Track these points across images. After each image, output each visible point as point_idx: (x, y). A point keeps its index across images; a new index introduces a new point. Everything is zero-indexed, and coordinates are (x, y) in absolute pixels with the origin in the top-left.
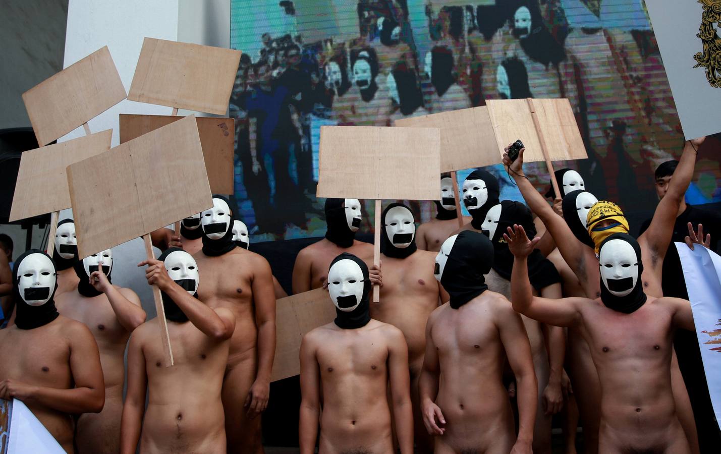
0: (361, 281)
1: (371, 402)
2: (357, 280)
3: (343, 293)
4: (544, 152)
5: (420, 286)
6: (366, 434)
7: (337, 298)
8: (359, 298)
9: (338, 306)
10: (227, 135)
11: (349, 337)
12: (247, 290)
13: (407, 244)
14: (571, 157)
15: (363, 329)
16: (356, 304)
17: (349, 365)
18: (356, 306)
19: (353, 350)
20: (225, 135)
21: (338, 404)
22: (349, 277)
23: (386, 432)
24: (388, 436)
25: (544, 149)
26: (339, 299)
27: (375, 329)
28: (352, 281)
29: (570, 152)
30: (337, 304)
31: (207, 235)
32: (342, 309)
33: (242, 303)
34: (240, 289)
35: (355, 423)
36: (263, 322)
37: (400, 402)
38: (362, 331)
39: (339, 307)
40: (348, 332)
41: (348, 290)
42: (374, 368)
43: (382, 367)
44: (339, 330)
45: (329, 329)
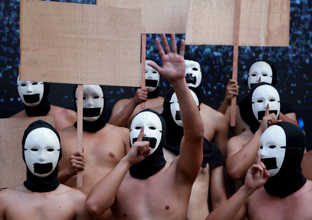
0: (58, 150)
2: (54, 149)
3: (42, 160)
4: (236, 36)
5: (110, 159)
7: (35, 164)
8: (55, 166)
9: (33, 172)
13: (96, 118)
14: (267, 43)
15: (52, 192)
16: (51, 171)
22: (48, 146)
27: (63, 193)
28: (50, 150)
29: (267, 39)
30: (32, 170)
32: (36, 174)
38: (51, 195)
39: (35, 172)
40: (37, 195)
41: (46, 157)
44: (29, 192)
45: (21, 191)
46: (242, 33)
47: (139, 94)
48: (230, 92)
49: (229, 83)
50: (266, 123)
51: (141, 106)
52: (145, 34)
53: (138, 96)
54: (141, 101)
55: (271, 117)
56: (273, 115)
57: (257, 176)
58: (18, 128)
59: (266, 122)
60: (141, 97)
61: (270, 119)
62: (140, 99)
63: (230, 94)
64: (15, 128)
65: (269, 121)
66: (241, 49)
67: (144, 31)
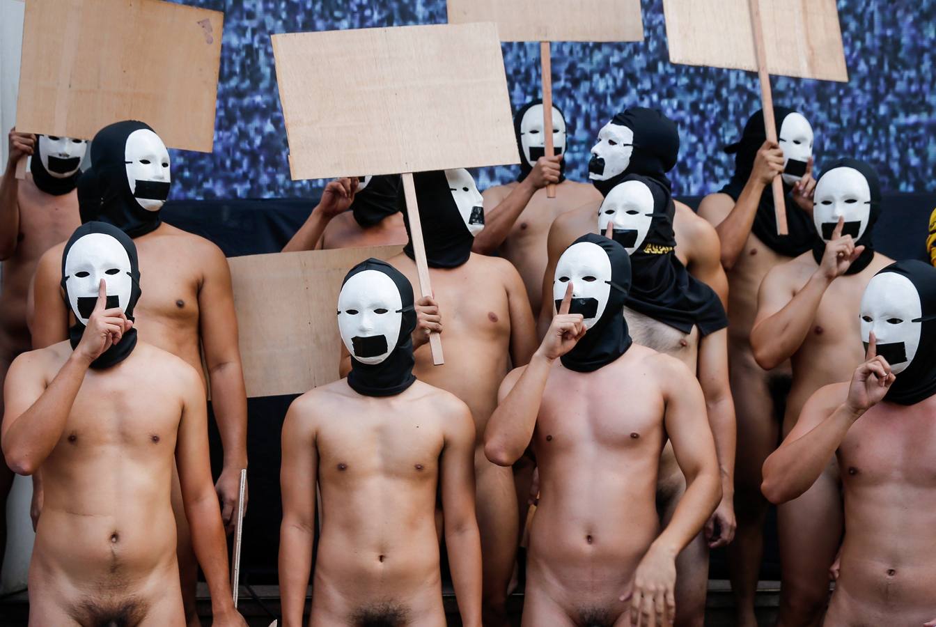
0: (397, 312)
1: (412, 524)
2: (390, 309)
3: (363, 330)
4: (758, 52)
6: (400, 579)
7: (353, 339)
8: (392, 343)
9: (353, 354)
10: (210, 42)
11: (374, 411)
12: (191, 304)
14: (813, 72)
15: (400, 398)
16: (387, 352)
17: (375, 461)
18: (386, 356)
19: (382, 433)
20: (208, 42)
21: (352, 526)
22: (375, 303)
23: (435, 576)
24: (436, 582)
25: (759, 48)
26: (356, 340)
27: (421, 399)
28: (380, 311)
29: (811, 64)
30: (351, 349)
31: (137, 199)
32: (360, 359)
33: (181, 326)
34: (181, 301)
35: (385, 560)
36: (220, 364)
37: (460, 527)
38: (400, 402)
39: (356, 355)
40: (373, 403)
41: (371, 325)
42: (419, 468)
43: (431, 466)
44: (357, 398)
45: (339, 393)
46: (769, 48)
47: (544, 169)
48: (773, 165)
49: (765, 144)
50: (832, 259)
51: (548, 192)
52: (547, 42)
53: (543, 173)
54: (547, 183)
55: (843, 244)
56: (848, 240)
57: (871, 381)
58: (340, 269)
59: (834, 256)
60: (547, 175)
61: (841, 248)
62: (545, 179)
63: (773, 170)
64: (334, 269)
65: (839, 252)
66: (774, 79)
67: (546, 35)
